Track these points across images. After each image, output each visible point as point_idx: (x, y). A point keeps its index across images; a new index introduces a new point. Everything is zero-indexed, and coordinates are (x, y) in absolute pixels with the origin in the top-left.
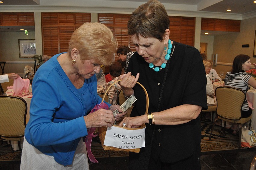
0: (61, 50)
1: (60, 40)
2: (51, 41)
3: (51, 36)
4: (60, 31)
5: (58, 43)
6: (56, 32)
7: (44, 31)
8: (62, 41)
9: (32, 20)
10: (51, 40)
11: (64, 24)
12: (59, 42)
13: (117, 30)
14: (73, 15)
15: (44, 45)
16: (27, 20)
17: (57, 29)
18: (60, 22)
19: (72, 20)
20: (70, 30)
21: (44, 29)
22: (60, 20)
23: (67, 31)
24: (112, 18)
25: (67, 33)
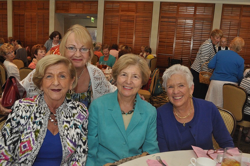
0: (120, 39)
1: (120, 29)
2: (111, 30)
3: (112, 25)
4: (121, 20)
5: (117, 32)
6: (117, 21)
7: (106, 19)
8: (122, 30)
9: (96, 8)
10: (112, 28)
11: (125, 12)
12: (119, 31)
13: (180, 20)
14: (135, 4)
15: (105, 33)
16: (91, 8)
17: (118, 18)
18: (122, 11)
19: (134, 9)
20: (131, 19)
21: (106, 17)
22: (121, 9)
23: (128, 20)
24: (176, 7)
25: (128, 22)
